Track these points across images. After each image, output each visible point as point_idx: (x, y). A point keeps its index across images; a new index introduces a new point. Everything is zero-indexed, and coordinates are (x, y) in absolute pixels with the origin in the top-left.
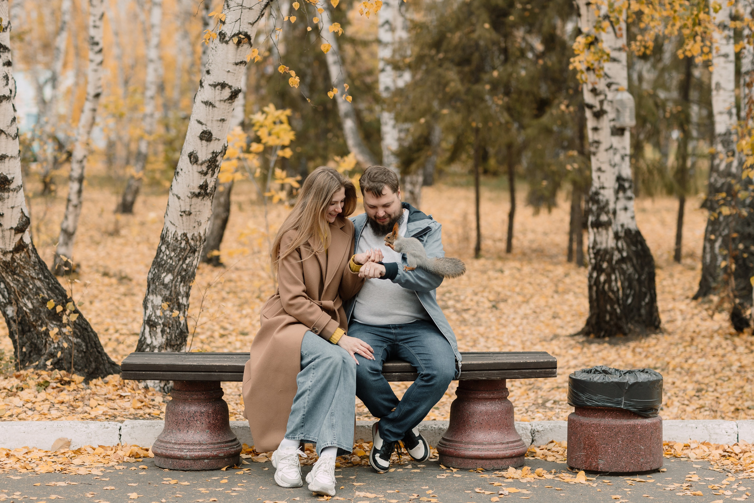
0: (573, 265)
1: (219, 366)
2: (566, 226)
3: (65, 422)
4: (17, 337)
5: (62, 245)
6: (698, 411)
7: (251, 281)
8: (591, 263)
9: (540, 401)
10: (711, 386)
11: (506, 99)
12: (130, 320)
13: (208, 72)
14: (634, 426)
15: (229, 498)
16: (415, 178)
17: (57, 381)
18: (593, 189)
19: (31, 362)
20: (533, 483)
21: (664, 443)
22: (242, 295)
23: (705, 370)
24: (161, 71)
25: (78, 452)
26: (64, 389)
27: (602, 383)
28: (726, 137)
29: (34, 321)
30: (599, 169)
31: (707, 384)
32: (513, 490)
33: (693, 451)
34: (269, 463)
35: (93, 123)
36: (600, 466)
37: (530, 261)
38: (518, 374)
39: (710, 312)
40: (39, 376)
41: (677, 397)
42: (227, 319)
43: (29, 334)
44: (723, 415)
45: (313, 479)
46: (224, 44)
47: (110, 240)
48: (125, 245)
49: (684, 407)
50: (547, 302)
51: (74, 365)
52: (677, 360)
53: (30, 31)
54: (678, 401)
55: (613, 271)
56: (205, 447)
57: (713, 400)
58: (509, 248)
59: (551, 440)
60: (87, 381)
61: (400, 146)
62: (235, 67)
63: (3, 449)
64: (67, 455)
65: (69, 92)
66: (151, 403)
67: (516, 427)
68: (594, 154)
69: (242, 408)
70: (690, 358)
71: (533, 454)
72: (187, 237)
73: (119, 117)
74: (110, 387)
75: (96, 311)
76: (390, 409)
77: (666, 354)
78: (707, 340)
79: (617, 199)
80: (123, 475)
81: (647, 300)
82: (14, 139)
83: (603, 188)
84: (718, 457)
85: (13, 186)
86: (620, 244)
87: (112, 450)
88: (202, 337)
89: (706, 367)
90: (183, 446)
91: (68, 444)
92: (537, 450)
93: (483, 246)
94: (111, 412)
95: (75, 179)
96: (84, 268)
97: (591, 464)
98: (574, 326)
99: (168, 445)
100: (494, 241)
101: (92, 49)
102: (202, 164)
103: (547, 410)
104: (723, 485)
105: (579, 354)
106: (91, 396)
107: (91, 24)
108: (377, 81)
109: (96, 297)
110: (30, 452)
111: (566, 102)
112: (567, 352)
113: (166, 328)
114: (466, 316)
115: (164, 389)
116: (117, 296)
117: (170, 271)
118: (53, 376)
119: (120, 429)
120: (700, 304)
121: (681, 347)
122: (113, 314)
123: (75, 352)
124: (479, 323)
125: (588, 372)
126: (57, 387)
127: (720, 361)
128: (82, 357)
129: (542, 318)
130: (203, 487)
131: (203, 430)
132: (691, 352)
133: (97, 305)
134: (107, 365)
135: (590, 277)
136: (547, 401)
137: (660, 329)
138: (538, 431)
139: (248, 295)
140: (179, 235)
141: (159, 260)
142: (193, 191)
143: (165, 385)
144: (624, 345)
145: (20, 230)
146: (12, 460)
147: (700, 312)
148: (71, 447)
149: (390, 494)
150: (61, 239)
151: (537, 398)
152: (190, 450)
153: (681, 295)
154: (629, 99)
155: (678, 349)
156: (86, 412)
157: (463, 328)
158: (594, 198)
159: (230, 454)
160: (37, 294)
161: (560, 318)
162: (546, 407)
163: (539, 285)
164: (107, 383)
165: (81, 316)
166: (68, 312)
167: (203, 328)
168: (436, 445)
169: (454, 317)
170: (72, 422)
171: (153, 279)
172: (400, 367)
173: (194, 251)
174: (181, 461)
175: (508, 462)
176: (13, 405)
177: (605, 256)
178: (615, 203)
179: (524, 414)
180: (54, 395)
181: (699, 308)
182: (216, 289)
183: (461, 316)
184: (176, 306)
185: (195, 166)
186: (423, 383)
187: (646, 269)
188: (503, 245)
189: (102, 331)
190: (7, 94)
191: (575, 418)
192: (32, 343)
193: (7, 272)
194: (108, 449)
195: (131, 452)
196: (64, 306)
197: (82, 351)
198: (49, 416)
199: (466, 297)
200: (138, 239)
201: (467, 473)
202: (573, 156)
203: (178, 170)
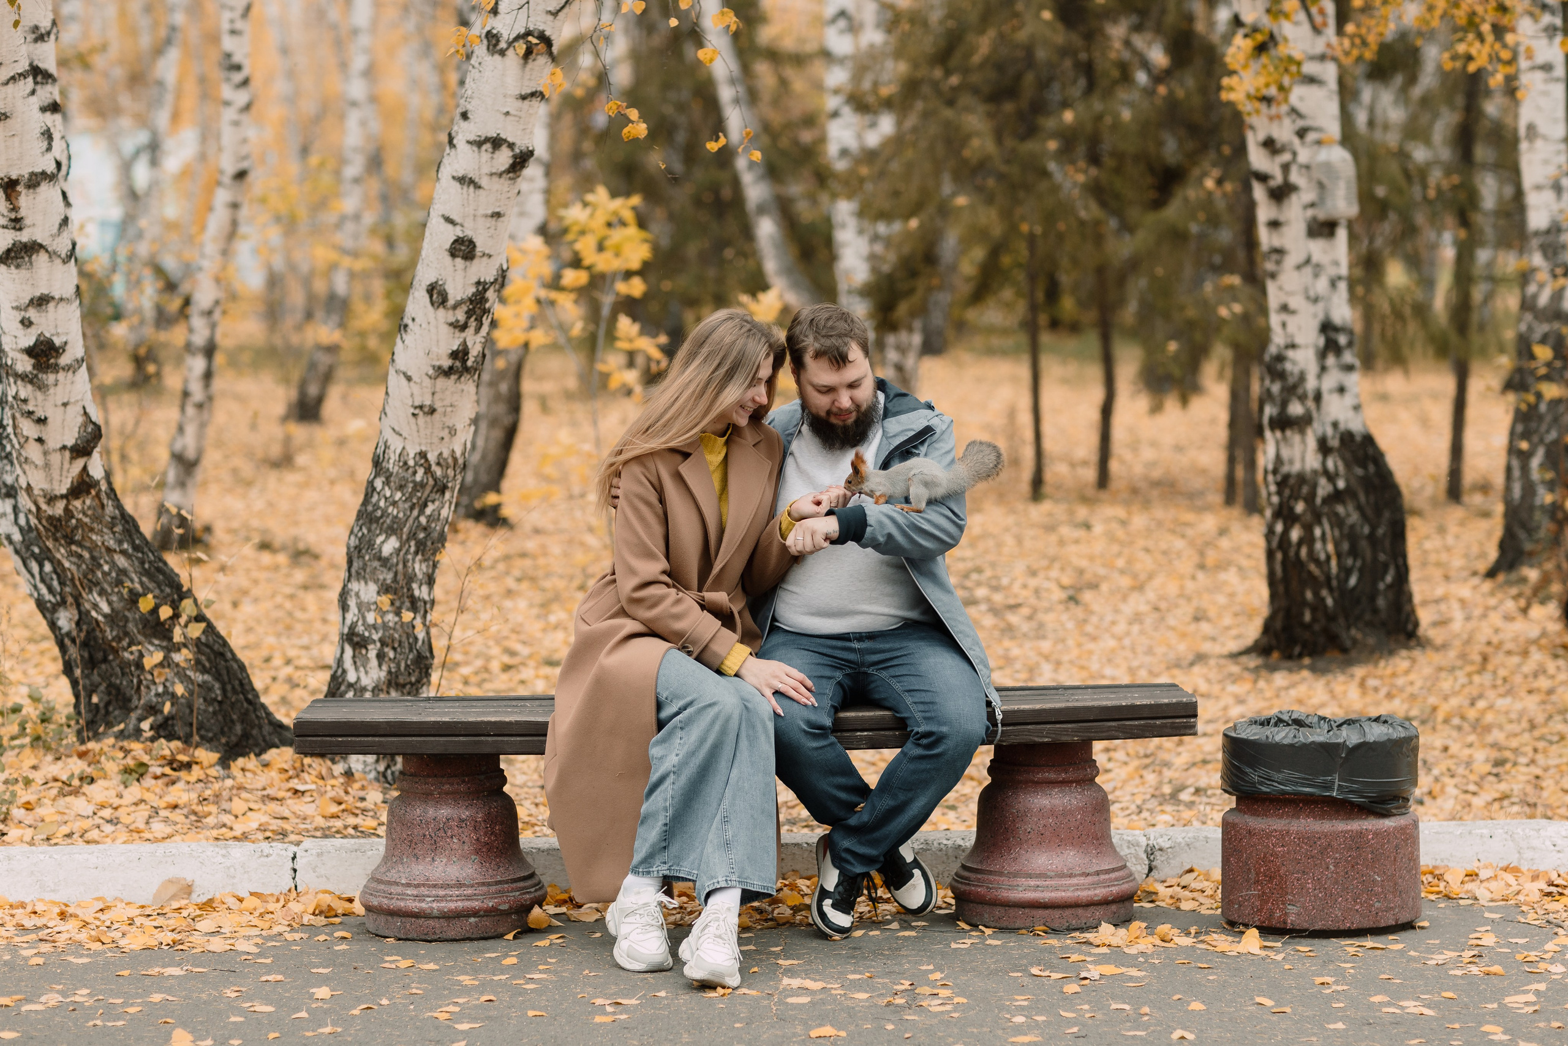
0: (1236, 511)
1: (495, 723)
2: (1221, 433)
3: (179, 846)
4: (78, 672)
5: (173, 488)
6: (1496, 805)
7: (566, 555)
8: (1270, 504)
9: (1167, 790)
10: (1525, 754)
11: (1094, 171)
12: (316, 638)
13: (465, 116)
14: (1361, 834)
15: (520, 994)
16: (903, 336)
17: (164, 762)
18: (1273, 350)
19: (109, 725)
20: (1152, 956)
21: (1423, 869)
22: (547, 584)
23: (1511, 721)
24: (375, 126)
25: (208, 906)
26: (178, 779)
27: (1292, 746)
28: (1550, 238)
29: (113, 639)
30: (1285, 308)
31: (1515, 751)
32: (1109, 969)
33: (1485, 884)
34: (601, 923)
35: (232, 232)
36: (1291, 919)
37: (1146, 504)
38: (1117, 729)
39: (1522, 603)
40: (127, 752)
41: (1452, 776)
42: (518, 633)
43: (103, 666)
44: (1549, 813)
45: (693, 953)
46: (497, 57)
47: (272, 477)
48: (305, 485)
49: (1468, 797)
50: (1182, 588)
51: (198, 730)
52: (1454, 702)
53: (104, 48)
54: (1456, 786)
55: (1318, 518)
56: (469, 891)
57: (1529, 782)
58: (1103, 479)
59: (1188, 867)
60: (225, 762)
61: (874, 270)
62: (520, 103)
63: (54, 903)
64: (185, 913)
65: (186, 173)
66: (359, 804)
67: (1115, 840)
68: (1273, 276)
69: (544, 813)
70: (1481, 696)
71: (1151, 896)
72: (427, 460)
73: (289, 224)
74: (274, 774)
75: (245, 622)
76: (851, 807)
77: (1429, 690)
78: (1515, 660)
79: (1323, 369)
80: (301, 952)
81: (1389, 579)
82: (65, 262)
83: (1293, 346)
84: (1536, 896)
85: (64, 360)
86: (1330, 464)
87: (278, 900)
88: (465, 671)
89: (1513, 716)
90: (424, 891)
91: (188, 890)
92: (1160, 888)
93: (1048, 476)
94: (275, 825)
95: (199, 350)
96: (220, 534)
97: (1271, 913)
98: (1238, 637)
99: (394, 889)
100: (1073, 465)
101: (228, 80)
102: (455, 307)
103: (1181, 808)
104: (1546, 952)
105: (1249, 692)
106: (235, 792)
107: (226, 26)
108: (822, 140)
109: (245, 592)
110: (109, 908)
111: (1216, 173)
112: (1223, 689)
113: (386, 650)
114: (1013, 618)
115: (385, 776)
116: (288, 590)
117: (392, 530)
118: (154, 753)
119: (294, 858)
120: (1500, 587)
121: (1461, 675)
122: (280, 627)
123: (199, 703)
124: (1040, 632)
125: (1262, 724)
126: (164, 775)
127: (1544, 702)
128: (215, 713)
129: (1172, 621)
130: (467, 974)
131: (465, 857)
132: (1481, 685)
133: (247, 608)
134: (267, 729)
135: (1270, 533)
136: (1182, 788)
137: (1418, 639)
138: (1161, 850)
139: (561, 584)
140: (412, 455)
141: (370, 508)
142: (437, 363)
143: (388, 767)
144: (1343, 673)
145: (81, 450)
146: (71, 926)
147: (1501, 602)
148: (194, 896)
149: (854, 981)
150: (171, 476)
151: (1160, 783)
152: (438, 898)
153: (1462, 569)
154: (1344, 160)
155: (1456, 679)
156: (224, 825)
157: (1007, 643)
158: (1275, 368)
159: (522, 905)
160: (119, 583)
161: (1208, 620)
162: (1179, 802)
163: (1165, 553)
164: (266, 765)
165: (210, 628)
166: (183, 620)
167: (466, 653)
168: (949, 880)
169: (988, 621)
170: (194, 845)
171: (358, 548)
172: (871, 718)
173: (441, 488)
174: (421, 921)
175: (1099, 912)
176: (73, 813)
177: (1300, 487)
178: (1319, 377)
179: (1134, 817)
180: (158, 790)
181: (1500, 595)
182: (493, 573)
183: (1003, 619)
184: (408, 604)
185: (441, 312)
186: (920, 751)
187: (1387, 515)
188: (1090, 474)
189: (258, 662)
190: (51, 168)
191: (1237, 819)
192: (111, 685)
193: (56, 540)
194: (270, 899)
195: (318, 906)
196: (175, 606)
197: (215, 700)
198: (147, 835)
199: (1013, 580)
200: (332, 473)
201: (1013, 937)
202: (1231, 288)
203: (407, 320)
